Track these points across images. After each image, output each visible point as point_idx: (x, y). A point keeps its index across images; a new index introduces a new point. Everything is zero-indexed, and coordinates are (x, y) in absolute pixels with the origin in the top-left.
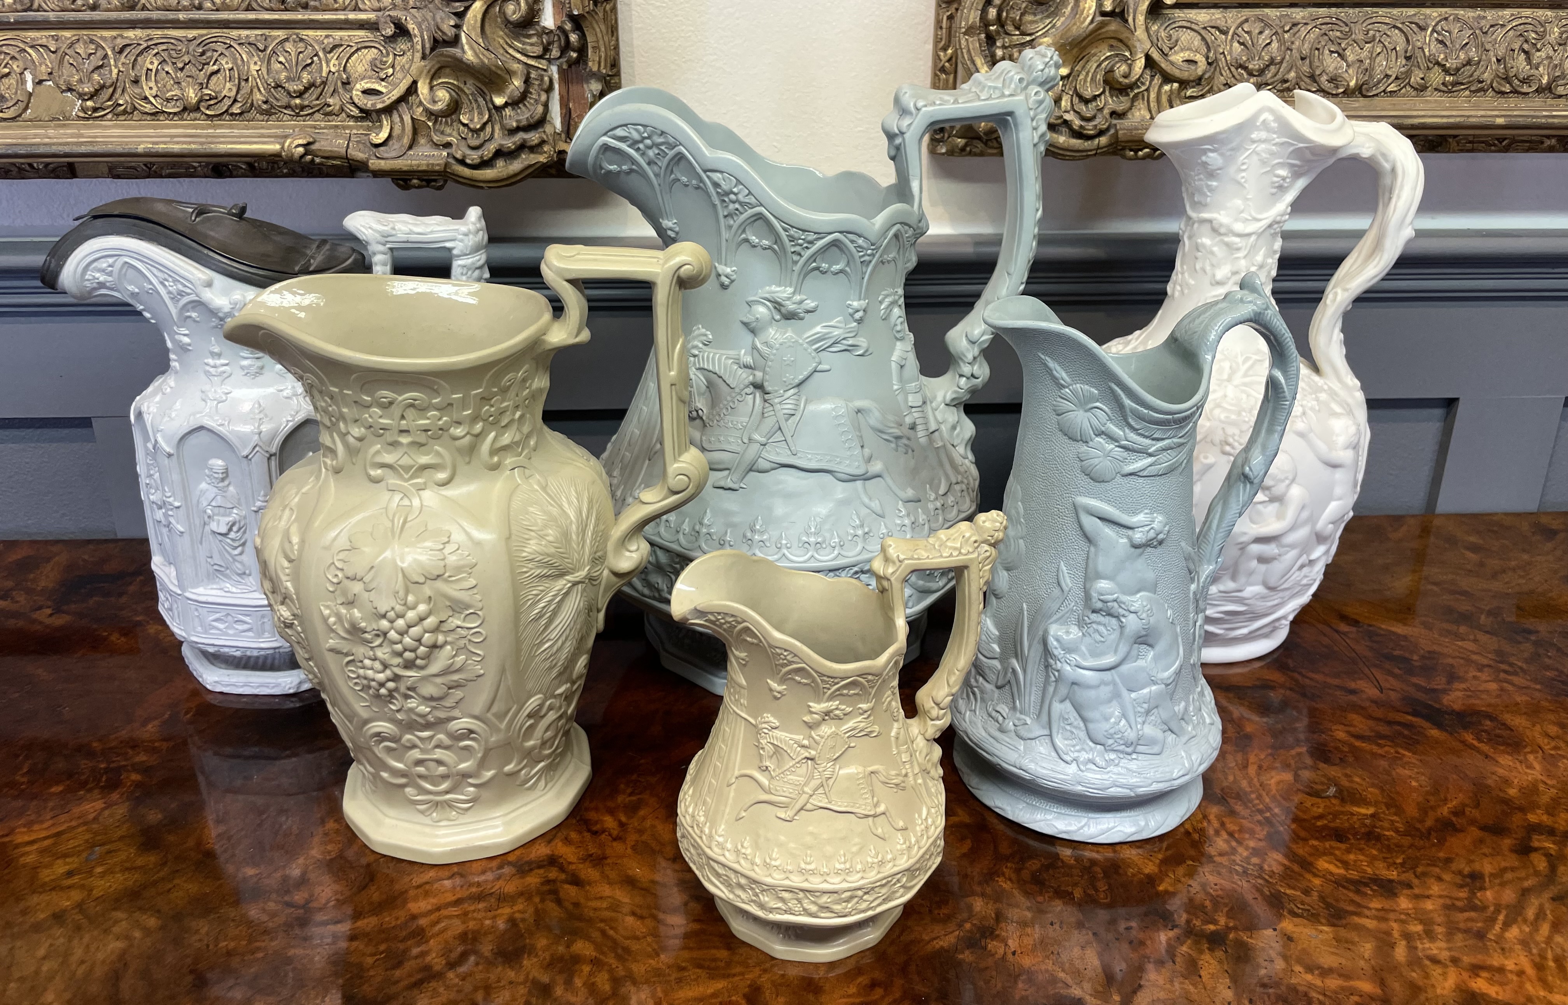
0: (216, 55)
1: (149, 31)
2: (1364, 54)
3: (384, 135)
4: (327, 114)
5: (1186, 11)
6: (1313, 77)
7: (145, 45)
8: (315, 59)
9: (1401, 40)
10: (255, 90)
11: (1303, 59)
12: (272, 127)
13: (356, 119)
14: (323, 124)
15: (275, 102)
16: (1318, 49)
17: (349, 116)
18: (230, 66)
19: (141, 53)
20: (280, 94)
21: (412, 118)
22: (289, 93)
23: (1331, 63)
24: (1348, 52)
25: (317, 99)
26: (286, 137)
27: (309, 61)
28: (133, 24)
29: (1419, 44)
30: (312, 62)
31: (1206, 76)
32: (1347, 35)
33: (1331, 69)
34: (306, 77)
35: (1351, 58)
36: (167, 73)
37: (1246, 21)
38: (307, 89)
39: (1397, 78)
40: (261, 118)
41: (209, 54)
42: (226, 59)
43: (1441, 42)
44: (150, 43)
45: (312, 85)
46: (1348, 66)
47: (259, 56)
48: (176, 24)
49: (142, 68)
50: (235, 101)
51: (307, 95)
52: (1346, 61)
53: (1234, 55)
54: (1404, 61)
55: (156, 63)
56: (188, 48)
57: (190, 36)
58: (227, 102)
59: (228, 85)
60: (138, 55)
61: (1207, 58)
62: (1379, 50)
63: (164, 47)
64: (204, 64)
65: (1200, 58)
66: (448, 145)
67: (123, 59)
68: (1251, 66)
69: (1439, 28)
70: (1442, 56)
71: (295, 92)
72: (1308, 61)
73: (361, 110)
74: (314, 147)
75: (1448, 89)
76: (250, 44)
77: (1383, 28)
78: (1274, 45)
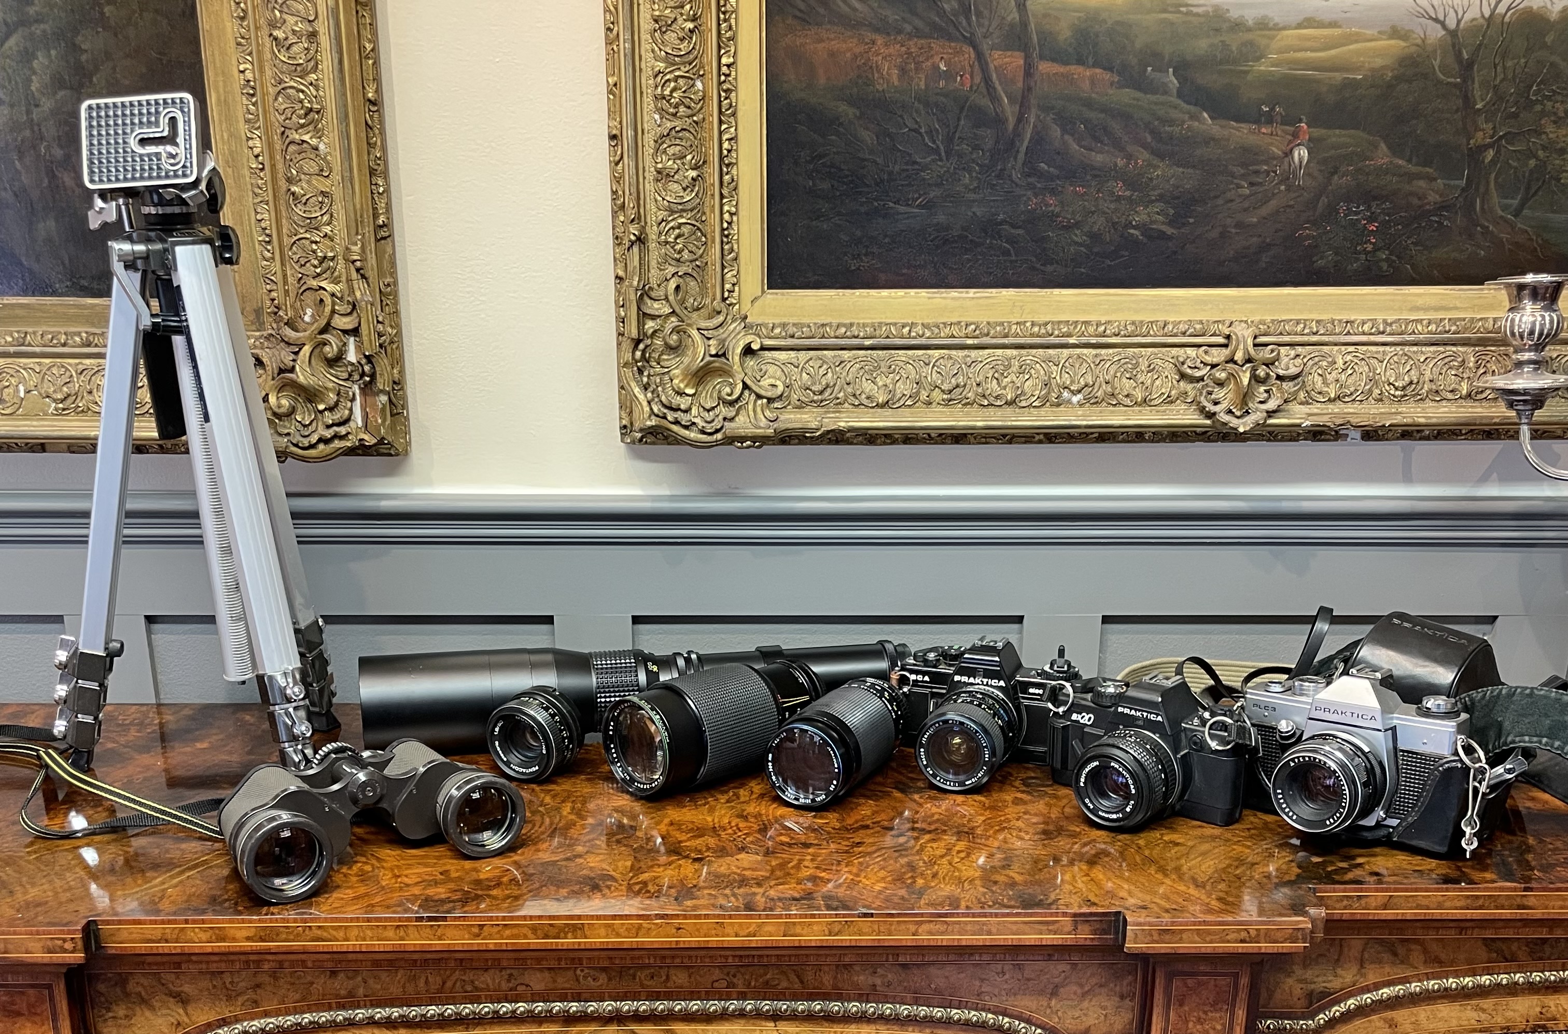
2: (889, 381)
5: (773, 352)
6: (855, 396)
7: (96, 370)
9: (913, 371)
11: (849, 384)
16: (858, 377)
23: (868, 387)
24: (878, 379)
28: (89, 357)
29: (924, 374)
31: (786, 394)
32: (876, 368)
33: (867, 391)
35: (880, 384)
37: (812, 359)
39: (911, 396)
43: (940, 373)
46: (878, 388)
49: (94, 383)
52: (877, 385)
53: (804, 381)
54: (915, 385)
60: (92, 375)
61: (785, 383)
62: (898, 378)
65: (780, 383)
66: (288, 434)
67: (82, 378)
68: (814, 388)
69: (938, 363)
70: (940, 382)
72: (851, 386)
77: (901, 364)
78: (830, 375)
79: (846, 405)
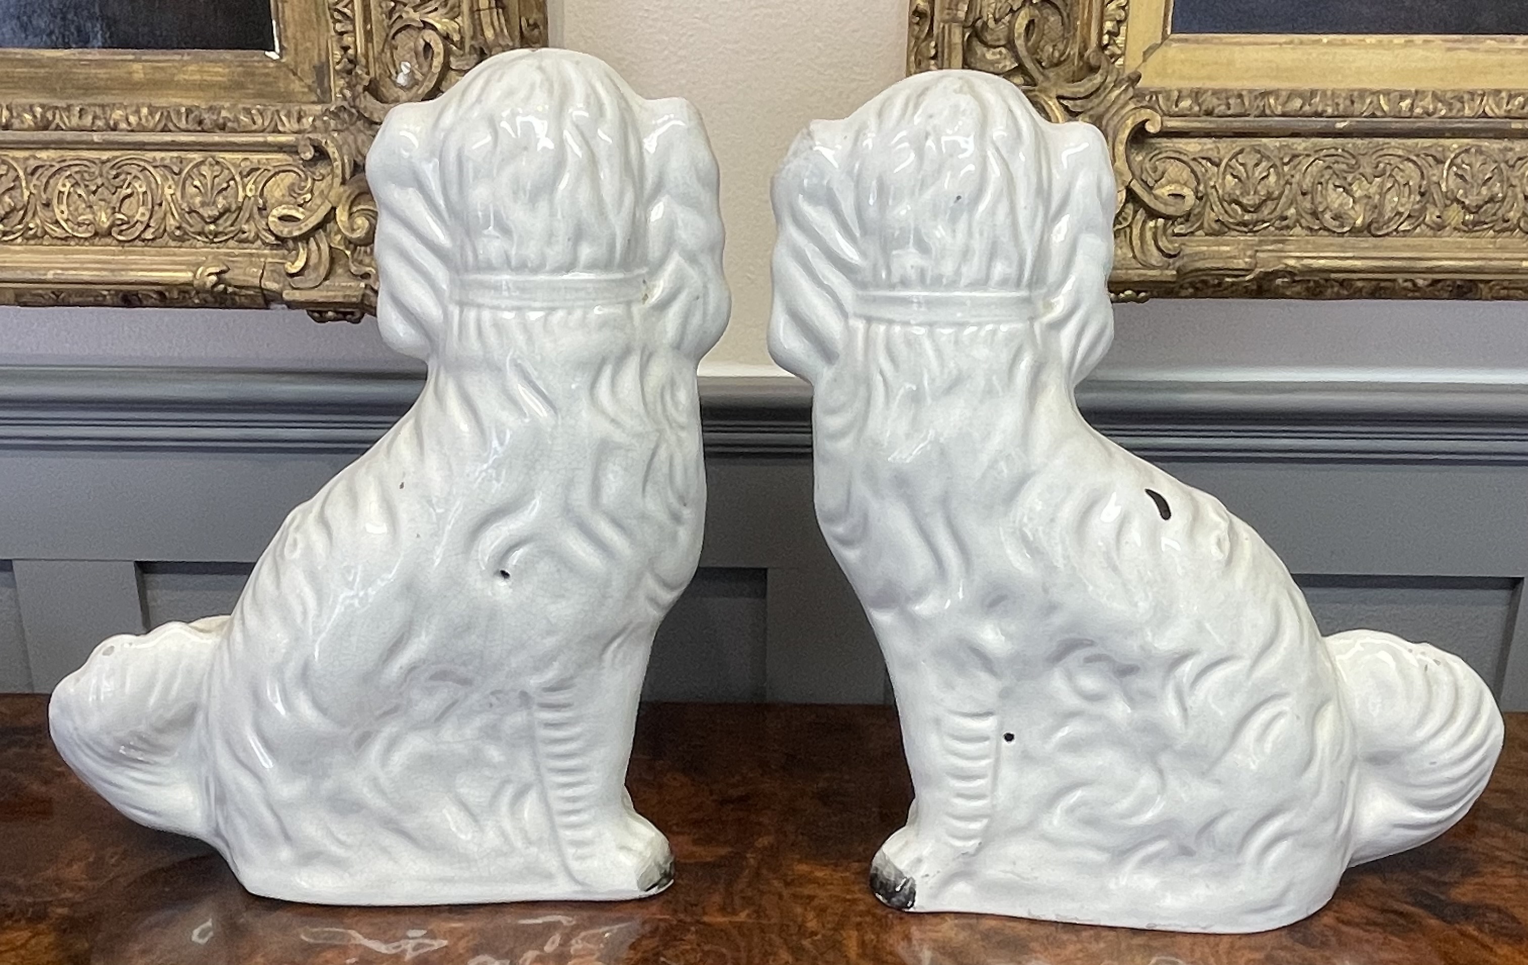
0: (129, 178)
1: (62, 152)
2: (1373, 190)
3: (300, 264)
4: (241, 241)
5: (1175, 140)
6: (1315, 214)
7: (57, 166)
8: (232, 183)
9: (1416, 174)
10: (169, 215)
11: (1304, 194)
12: (184, 253)
13: (272, 246)
14: (237, 252)
15: (188, 227)
16: (1321, 183)
17: (264, 243)
18: (144, 189)
19: (54, 174)
20: (193, 220)
21: (330, 247)
22: (202, 217)
23: (1335, 198)
24: (1355, 187)
25: (232, 225)
26: (199, 265)
27: (225, 185)
28: (46, 146)
29: (1435, 179)
30: (229, 186)
31: (1196, 211)
32: (1352, 168)
33: (1336, 206)
34: (221, 202)
35: (1357, 195)
36: (80, 196)
37: (1241, 152)
38: (221, 215)
39: (1409, 216)
40: (173, 243)
41: (122, 177)
42: (140, 182)
43: (1461, 177)
44: (64, 164)
45: (227, 210)
46: (1354, 202)
47: (173, 179)
48: (92, 146)
49: (54, 190)
50: (148, 226)
51: (221, 221)
52: (1353, 197)
53: (1228, 189)
54: (1418, 198)
55: (68, 185)
56: (101, 171)
57: (104, 158)
58: (140, 227)
59: (141, 210)
60: (50, 177)
61: (1196, 191)
62: (1389, 185)
63: (77, 169)
64: (117, 188)
65: (1187, 192)
66: (367, 276)
67: (35, 181)
68: (1245, 201)
69: (1459, 161)
70: (1461, 192)
71: (209, 217)
72: (1309, 197)
73: (277, 237)
74: (226, 276)
75: (1470, 228)
76: (165, 166)
77: (1394, 161)
78: (1272, 179)
79: (1298, 230)
